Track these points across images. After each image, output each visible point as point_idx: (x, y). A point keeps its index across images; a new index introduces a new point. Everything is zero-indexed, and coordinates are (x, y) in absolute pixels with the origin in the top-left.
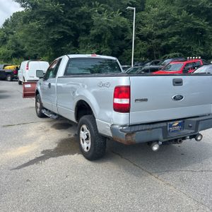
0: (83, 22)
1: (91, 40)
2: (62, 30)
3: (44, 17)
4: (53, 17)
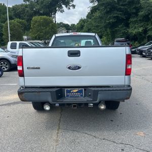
0: (134, 7)
1: (140, 20)
2: (116, 15)
3: (103, 8)
4: (110, 7)
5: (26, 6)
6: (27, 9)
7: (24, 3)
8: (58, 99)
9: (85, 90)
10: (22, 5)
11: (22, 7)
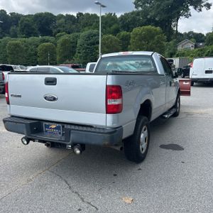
5: (138, 14)
6: (138, 17)
7: (135, 10)
8: (32, 133)
9: (63, 127)
10: (133, 13)
11: (132, 16)
